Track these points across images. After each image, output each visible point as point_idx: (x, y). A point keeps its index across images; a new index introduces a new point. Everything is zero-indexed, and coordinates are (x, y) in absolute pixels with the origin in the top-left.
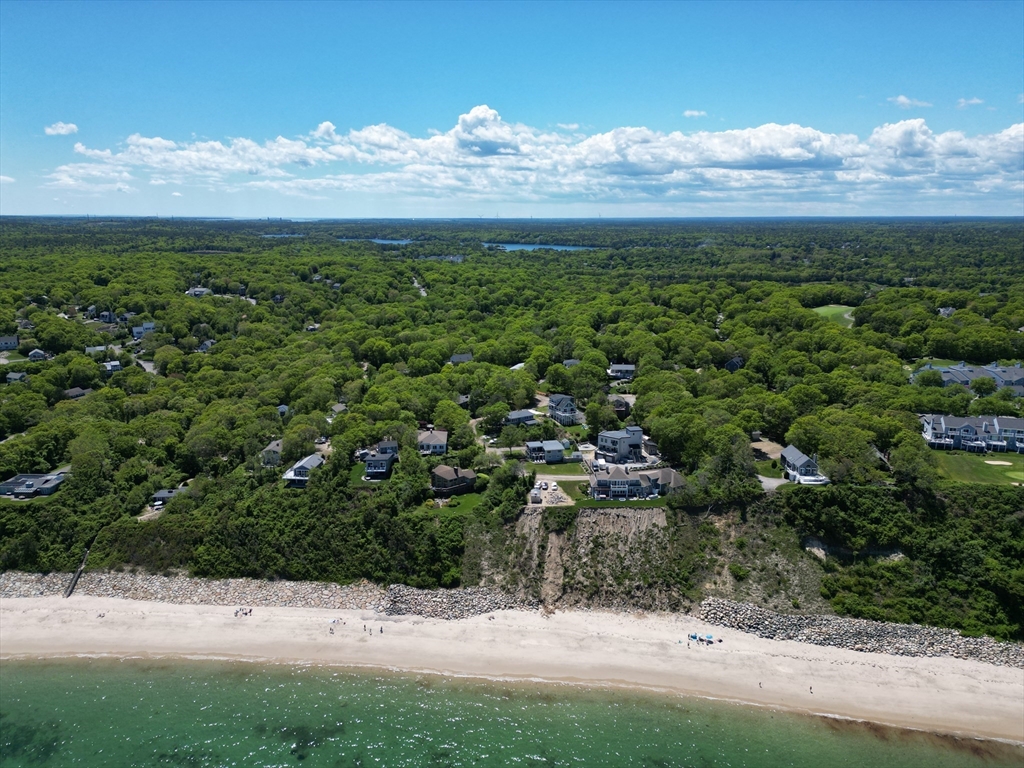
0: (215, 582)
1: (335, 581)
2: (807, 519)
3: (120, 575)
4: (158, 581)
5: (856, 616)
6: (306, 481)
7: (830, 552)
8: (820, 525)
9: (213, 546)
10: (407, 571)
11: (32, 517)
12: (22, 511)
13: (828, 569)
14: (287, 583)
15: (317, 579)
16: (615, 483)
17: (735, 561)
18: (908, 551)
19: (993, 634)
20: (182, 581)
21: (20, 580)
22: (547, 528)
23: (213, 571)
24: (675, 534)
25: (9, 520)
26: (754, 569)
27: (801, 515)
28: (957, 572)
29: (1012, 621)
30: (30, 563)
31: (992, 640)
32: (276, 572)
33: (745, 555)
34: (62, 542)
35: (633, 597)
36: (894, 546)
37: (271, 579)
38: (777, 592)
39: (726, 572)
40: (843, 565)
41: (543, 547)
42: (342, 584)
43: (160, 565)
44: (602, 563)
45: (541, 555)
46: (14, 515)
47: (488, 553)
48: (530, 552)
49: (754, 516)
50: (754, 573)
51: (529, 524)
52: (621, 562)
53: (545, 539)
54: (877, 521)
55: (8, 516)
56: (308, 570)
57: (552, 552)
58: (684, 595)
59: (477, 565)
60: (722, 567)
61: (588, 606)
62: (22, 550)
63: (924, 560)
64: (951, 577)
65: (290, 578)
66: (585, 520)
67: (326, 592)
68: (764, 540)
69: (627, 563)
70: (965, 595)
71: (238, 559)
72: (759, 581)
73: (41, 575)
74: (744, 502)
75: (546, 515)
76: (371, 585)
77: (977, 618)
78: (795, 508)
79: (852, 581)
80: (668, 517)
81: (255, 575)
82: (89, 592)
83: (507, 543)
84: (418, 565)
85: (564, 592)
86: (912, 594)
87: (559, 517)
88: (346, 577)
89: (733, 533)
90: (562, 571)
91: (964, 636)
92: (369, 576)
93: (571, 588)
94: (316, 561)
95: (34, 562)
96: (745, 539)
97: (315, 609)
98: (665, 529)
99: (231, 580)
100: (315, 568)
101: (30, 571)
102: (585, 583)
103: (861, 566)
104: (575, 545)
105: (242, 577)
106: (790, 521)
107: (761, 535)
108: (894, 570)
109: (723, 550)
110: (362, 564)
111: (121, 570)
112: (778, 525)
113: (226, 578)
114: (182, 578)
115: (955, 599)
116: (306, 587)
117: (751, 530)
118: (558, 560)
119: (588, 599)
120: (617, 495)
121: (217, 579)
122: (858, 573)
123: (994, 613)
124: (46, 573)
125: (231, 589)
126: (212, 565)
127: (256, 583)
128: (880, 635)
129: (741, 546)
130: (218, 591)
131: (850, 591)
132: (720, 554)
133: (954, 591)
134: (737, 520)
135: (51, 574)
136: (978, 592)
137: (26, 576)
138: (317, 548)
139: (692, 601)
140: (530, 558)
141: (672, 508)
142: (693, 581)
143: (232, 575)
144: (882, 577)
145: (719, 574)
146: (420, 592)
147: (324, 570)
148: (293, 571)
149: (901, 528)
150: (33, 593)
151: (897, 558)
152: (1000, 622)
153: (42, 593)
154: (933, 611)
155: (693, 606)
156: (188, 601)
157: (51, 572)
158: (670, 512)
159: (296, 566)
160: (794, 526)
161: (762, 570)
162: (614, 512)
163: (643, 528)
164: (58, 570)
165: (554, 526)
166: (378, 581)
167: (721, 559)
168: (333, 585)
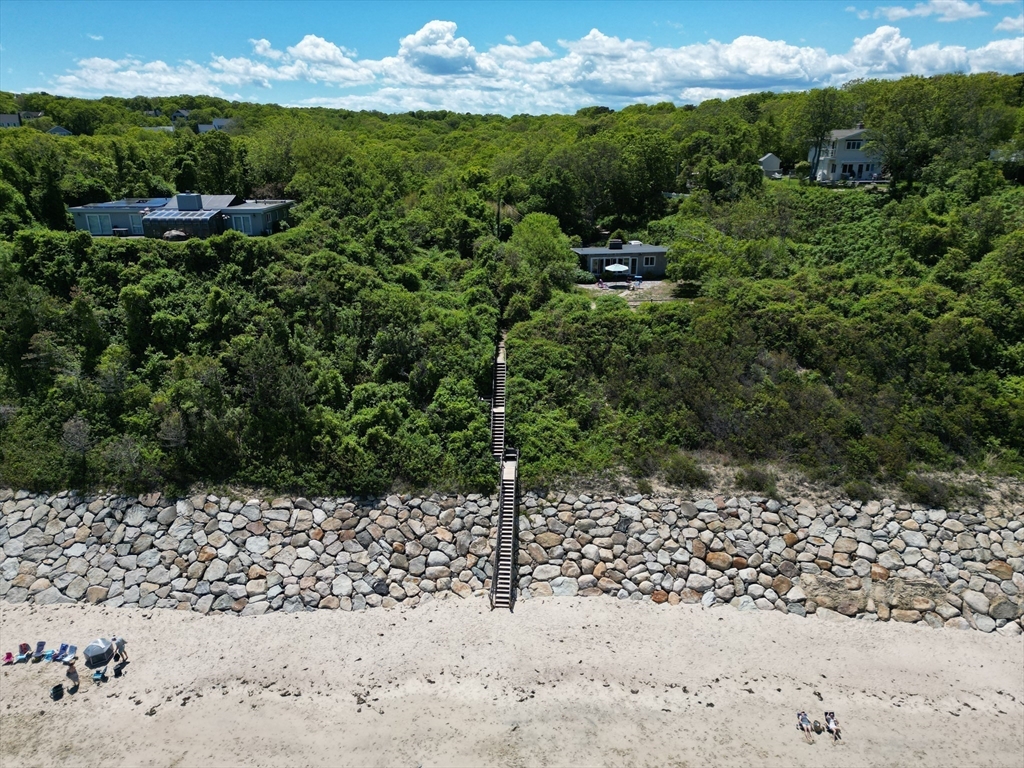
3: (705, 501)
11: (247, 284)
21: (265, 529)
25: (159, 290)
30: (291, 453)
34: (389, 374)
46: (172, 276)
55: (152, 279)
62: (239, 401)
73: (346, 505)
82: (601, 581)
95: (305, 451)
101: (294, 490)
124: (368, 495)
135: (392, 501)
137: (282, 511)
150: (343, 585)
153: (382, 589)
157: (387, 489)
164: (418, 483)
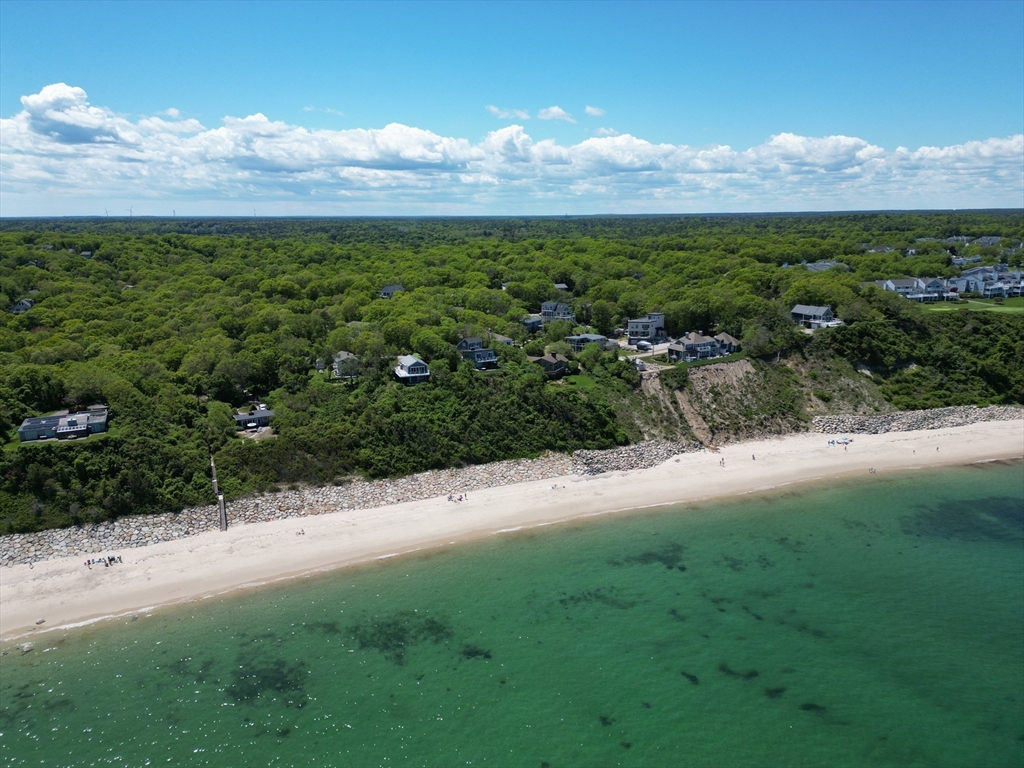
0: (400, 481)
1: (523, 457)
2: (853, 349)
3: (279, 495)
4: (331, 493)
5: (913, 409)
6: (428, 376)
7: (874, 371)
8: (863, 352)
9: (378, 446)
10: (580, 438)
12: (95, 448)
13: (878, 383)
14: (478, 467)
15: (504, 458)
16: (698, 345)
17: (815, 389)
18: (918, 361)
19: (993, 403)
20: (359, 486)
21: (146, 524)
22: (671, 387)
23: (393, 470)
24: (765, 376)
26: (834, 391)
27: (847, 347)
28: (955, 368)
29: (999, 393)
30: (149, 503)
31: (994, 406)
32: (462, 458)
33: (820, 383)
34: (175, 475)
35: (766, 427)
36: (910, 360)
37: (459, 466)
38: (859, 403)
39: (813, 398)
40: (885, 378)
41: (675, 402)
42: (532, 458)
43: (321, 477)
44: (728, 406)
45: (676, 409)
46: (87, 454)
47: (636, 414)
48: (667, 408)
49: (811, 355)
50: (835, 394)
51: (652, 386)
52: (742, 404)
53: (673, 396)
54: (894, 343)
56: (493, 452)
57: (684, 405)
58: (798, 419)
59: (633, 424)
60: (808, 394)
61: (738, 440)
62: (128, 490)
63: (932, 365)
64: (952, 373)
65: (478, 461)
66: (694, 376)
67: (521, 468)
68: (829, 369)
69: (746, 403)
70: (964, 382)
71: (414, 453)
72: (843, 398)
73: (171, 514)
74: (799, 345)
75: (663, 376)
76: (558, 455)
77: (980, 395)
78: (841, 343)
79: (896, 387)
80: (754, 366)
81: (439, 466)
82: (251, 520)
83: (644, 404)
84: (589, 430)
85: (714, 434)
86: (936, 388)
87: (675, 377)
88: (532, 451)
89: (803, 370)
90: (700, 419)
91: (981, 407)
92: (553, 448)
93: (717, 429)
94: (497, 442)
95: (154, 501)
96: (814, 371)
97: (520, 484)
98: (756, 374)
99: (416, 475)
100: (499, 448)
101: (153, 513)
102: (727, 423)
103: (897, 377)
104: (699, 398)
105: (426, 470)
106: (840, 353)
107: (825, 367)
108: (917, 375)
109: (804, 383)
110: (540, 437)
111: (279, 490)
112: (833, 357)
113: (411, 473)
114: (360, 484)
115: (961, 386)
116: (499, 467)
117: (815, 365)
118: (692, 410)
119: (735, 434)
120: (704, 356)
121: (401, 477)
122: (898, 382)
123: (987, 390)
124: (177, 511)
125: (423, 483)
126: (389, 464)
127: (445, 474)
128: (937, 417)
129: (814, 377)
130: (410, 487)
131: (899, 394)
132: (803, 386)
133: (959, 381)
134: (801, 359)
135: (185, 511)
136: (973, 379)
137: (150, 519)
138: (490, 430)
139: (806, 422)
140: (670, 413)
141: (753, 358)
142: (797, 408)
143: (416, 469)
144: (913, 381)
145: (810, 400)
146: (603, 452)
147: (508, 449)
148: (479, 454)
149: (909, 346)
150: (175, 534)
151: (914, 368)
152: (993, 395)
153: (187, 533)
154: (953, 397)
155: (809, 425)
156: (382, 503)
157: (183, 508)
158: (753, 361)
159: (478, 450)
160: (844, 356)
161: (840, 390)
162: (712, 367)
163: (741, 376)
164: (192, 505)
165: (675, 385)
166: (562, 449)
167: (805, 390)
168: (523, 461)
